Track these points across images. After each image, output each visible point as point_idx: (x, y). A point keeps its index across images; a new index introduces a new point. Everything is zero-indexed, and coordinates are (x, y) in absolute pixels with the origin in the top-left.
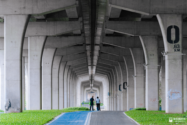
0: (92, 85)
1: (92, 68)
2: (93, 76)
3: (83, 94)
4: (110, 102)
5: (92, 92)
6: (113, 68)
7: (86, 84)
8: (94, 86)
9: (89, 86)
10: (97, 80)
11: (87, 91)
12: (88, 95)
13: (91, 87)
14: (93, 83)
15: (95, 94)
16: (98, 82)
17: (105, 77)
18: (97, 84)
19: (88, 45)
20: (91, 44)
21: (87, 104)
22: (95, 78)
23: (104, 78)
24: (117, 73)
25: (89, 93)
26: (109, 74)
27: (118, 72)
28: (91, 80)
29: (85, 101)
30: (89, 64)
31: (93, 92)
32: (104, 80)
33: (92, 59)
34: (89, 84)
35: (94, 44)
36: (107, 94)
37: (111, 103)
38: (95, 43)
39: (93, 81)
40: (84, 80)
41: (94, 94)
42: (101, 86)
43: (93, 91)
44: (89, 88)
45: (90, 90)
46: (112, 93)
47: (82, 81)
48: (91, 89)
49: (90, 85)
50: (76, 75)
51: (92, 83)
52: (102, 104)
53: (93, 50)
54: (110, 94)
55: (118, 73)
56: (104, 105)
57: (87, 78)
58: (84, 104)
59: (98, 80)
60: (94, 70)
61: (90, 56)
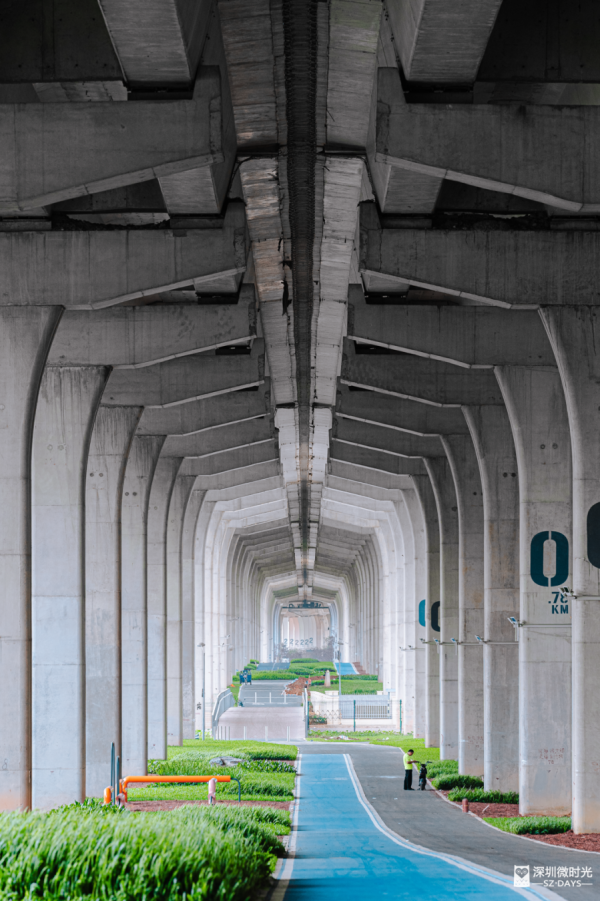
0: (311, 561)
1: (305, 427)
2: (313, 496)
3: (246, 614)
4: (434, 675)
5: (307, 604)
6: (469, 405)
7: (271, 551)
8: (324, 563)
9: (285, 564)
10: (340, 518)
11: (279, 594)
12: (286, 621)
13: (305, 573)
14: (313, 542)
15: (329, 617)
16: (347, 534)
17: (398, 494)
18: (342, 552)
19: (256, 150)
20: (283, 139)
21: (275, 678)
22: (324, 501)
23: (390, 504)
24: (515, 428)
25: (291, 607)
26: (437, 460)
27: (520, 422)
28: (304, 523)
29: (264, 658)
30: (285, 391)
31: (314, 605)
32: (386, 517)
33: (303, 341)
34: (285, 547)
35: (313, 145)
36: (414, 616)
37: (451, 681)
38: (320, 139)
39: (313, 530)
40: (251, 522)
41: (321, 611)
42: (365, 559)
43: (316, 598)
44: (290, 580)
45: (294, 590)
46: (452, 608)
47: (239, 524)
48: (301, 582)
49: (293, 559)
50: (185, 468)
51: (305, 547)
52: (375, 678)
53: (310, 237)
54: (432, 615)
55: (522, 433)
56: (387, 686)
57: (268, 506)
58: (250, 679)
59: (349, 521)
60: (320, 447)
61: (286, 302)
